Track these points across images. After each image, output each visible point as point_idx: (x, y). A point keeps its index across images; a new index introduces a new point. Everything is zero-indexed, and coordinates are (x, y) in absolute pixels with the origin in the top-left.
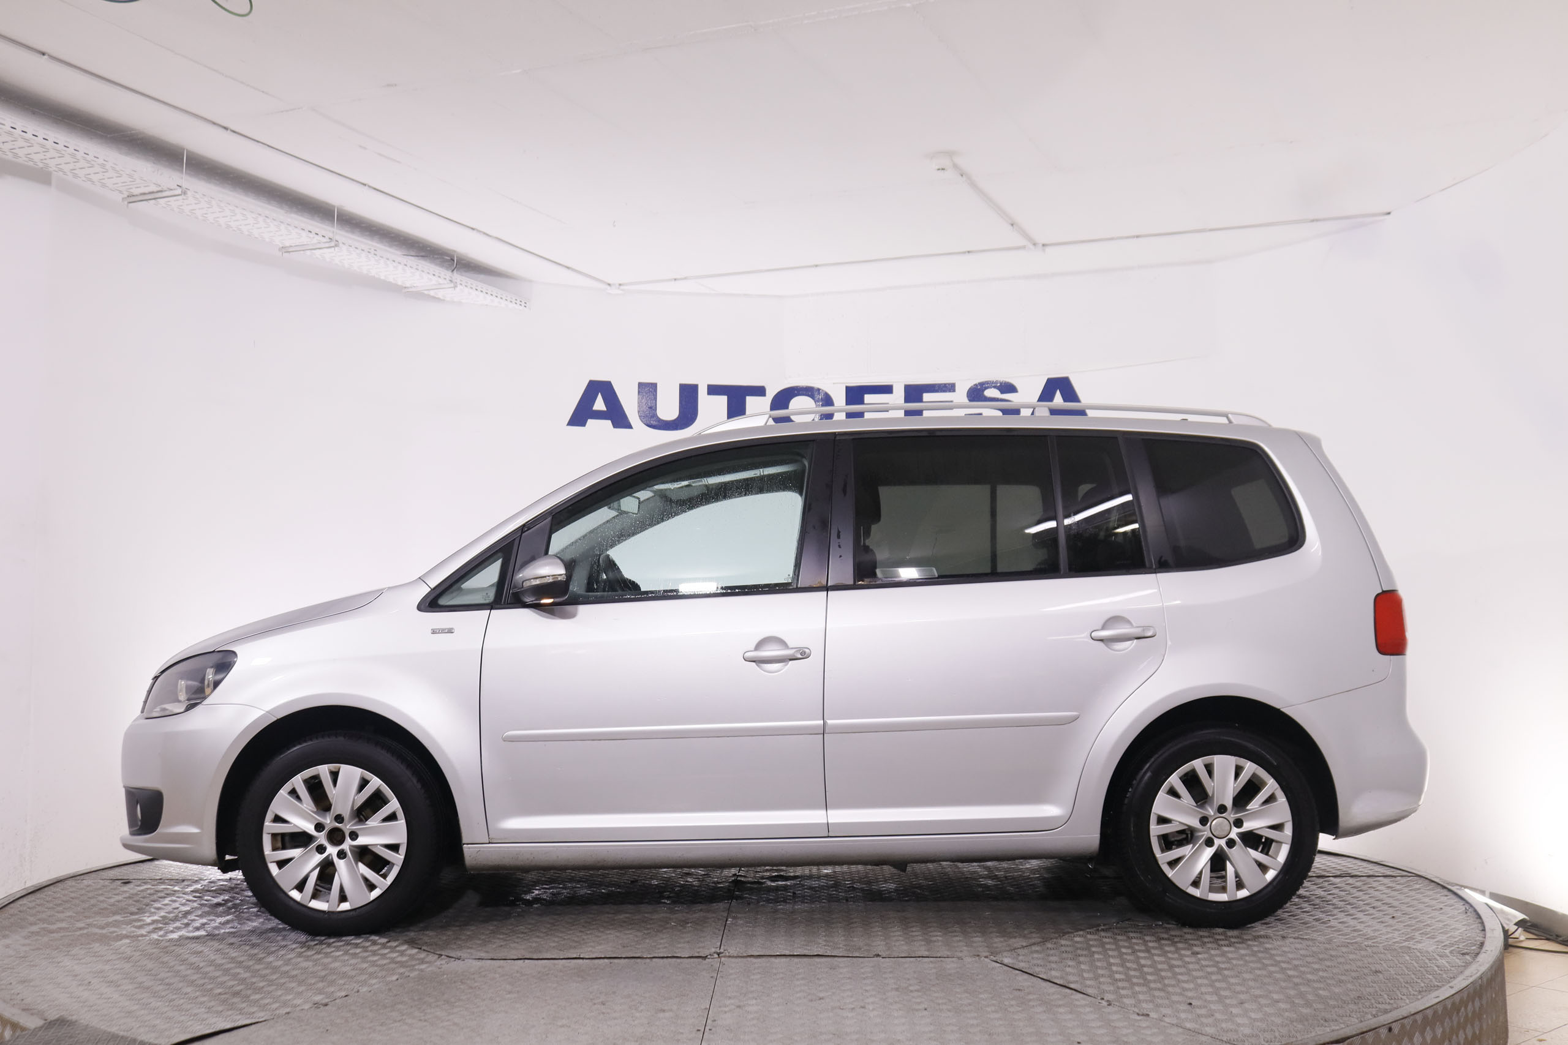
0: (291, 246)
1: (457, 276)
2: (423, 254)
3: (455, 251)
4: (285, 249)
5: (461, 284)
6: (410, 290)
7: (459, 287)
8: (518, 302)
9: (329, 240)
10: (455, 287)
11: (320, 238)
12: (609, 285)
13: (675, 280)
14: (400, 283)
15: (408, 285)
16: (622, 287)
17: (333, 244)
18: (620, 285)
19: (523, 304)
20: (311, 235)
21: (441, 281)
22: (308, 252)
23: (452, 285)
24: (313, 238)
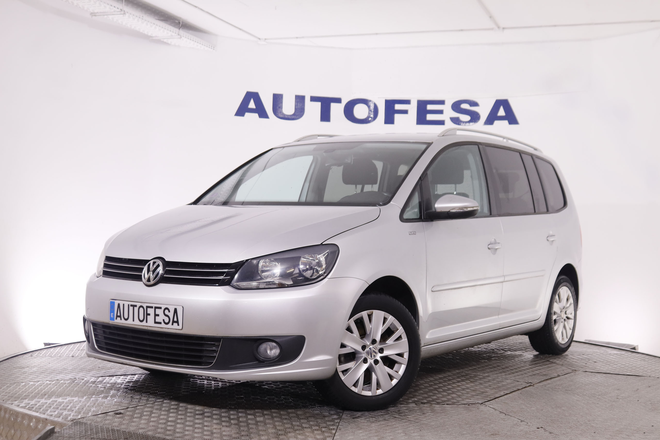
0: (97, 13)
1: (182, 32)
2: (162, 18)
3: (181, 18)
4: (93, 14)
5: (183, 36)
6: (154, 38)
7: (183, 38)
8: (210, 47)
9: (120, 10)
10: (181, 37)
11: (116, 9)
12: (259, 39)
13: (297, 38)
14: (149, 34)
15: (154, 35)
16: (266, 41)
17: (122, 12)
18: (265, 39)
19: (213, 48)
20: (111, 7)
21: (173, 34)
22: (106, 16)
23: (179, 37)
24: (112, 9)
